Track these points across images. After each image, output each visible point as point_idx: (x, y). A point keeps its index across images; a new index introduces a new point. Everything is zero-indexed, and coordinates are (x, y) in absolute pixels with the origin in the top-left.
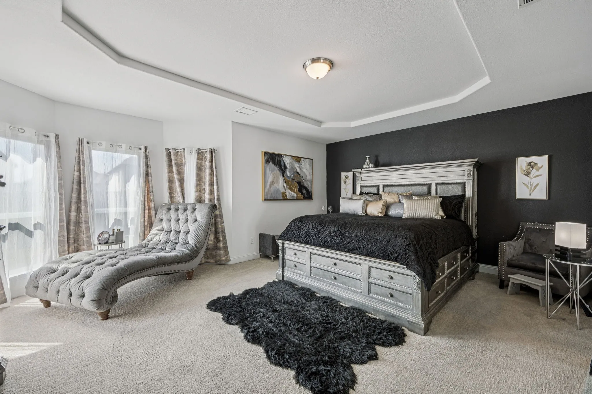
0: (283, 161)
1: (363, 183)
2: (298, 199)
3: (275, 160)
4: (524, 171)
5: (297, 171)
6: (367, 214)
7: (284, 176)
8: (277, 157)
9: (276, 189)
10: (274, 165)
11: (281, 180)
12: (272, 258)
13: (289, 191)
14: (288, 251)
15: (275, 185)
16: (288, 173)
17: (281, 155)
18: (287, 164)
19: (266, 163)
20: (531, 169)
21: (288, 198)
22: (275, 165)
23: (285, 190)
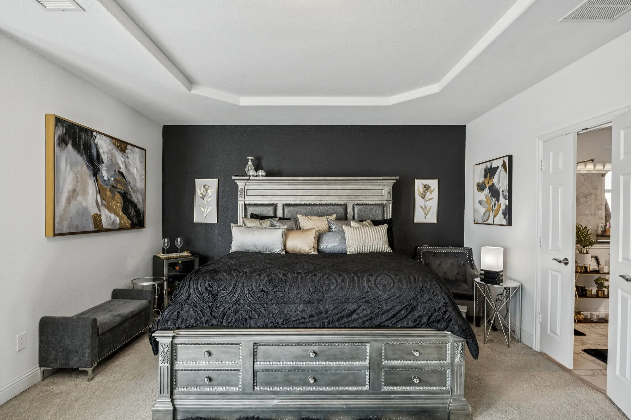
0: (96, 145)
1: (249, 199)
2: (121, 229)
3: (80, 141)
4: (421, 193)
5: (121, 170)
6: (286, 252)
7: (97, 180)
8: (83, 135)
9: (81, 208)
10: (76, 152)
11: (91, 187)
12: (90, 370)
13: (107, 212)
14: (181, 352)
15: (79, 198)
16: (105, 174)
17: (92, 131)
18: (104, 153)
19: (59, 144)
20: (426, 192)
21: (105, 226)
22: (79, 151)
23: (99, 210)
